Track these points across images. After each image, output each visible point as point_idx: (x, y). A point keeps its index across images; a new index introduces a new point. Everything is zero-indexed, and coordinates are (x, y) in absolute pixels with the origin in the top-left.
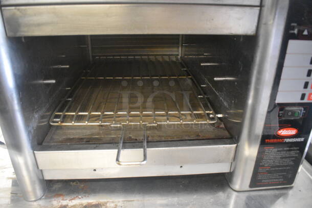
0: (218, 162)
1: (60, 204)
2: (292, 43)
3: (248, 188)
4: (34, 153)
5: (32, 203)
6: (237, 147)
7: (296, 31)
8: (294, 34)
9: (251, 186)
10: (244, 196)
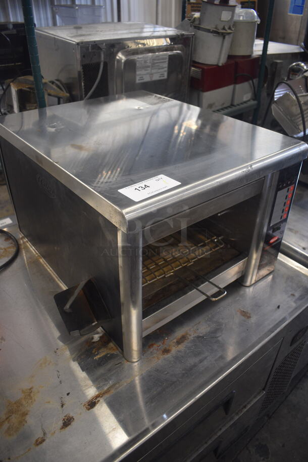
6: (248, 258)
7: (281, 186)
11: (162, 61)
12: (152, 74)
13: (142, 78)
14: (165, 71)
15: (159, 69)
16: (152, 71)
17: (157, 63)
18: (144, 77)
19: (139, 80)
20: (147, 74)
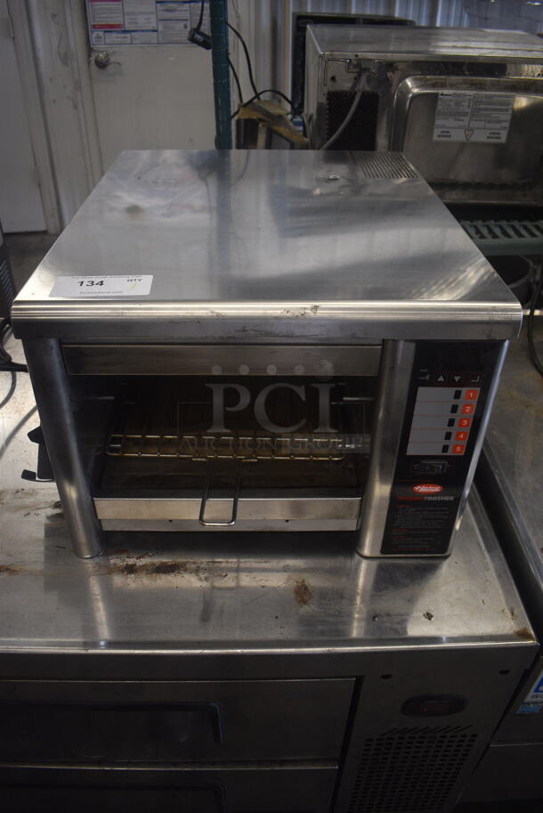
0: (337, 518)
1: (125, 563)
2: (423, 392)
3: (378, 554)
4: (93, 501)
5: (86, 561)
6: (361, 501)
7: (427, 378)
8: (425, 380)
9: (383, 551)
10: (375, 563)
11: (498, 107)
12: (472, 130)
13: (446, 134)
14: (502, 128)
15: (489, 122)
16: (472, 123)
17: (486, 109)
18: (452, 132)
19: (439, 136)
20: (460, 127)
